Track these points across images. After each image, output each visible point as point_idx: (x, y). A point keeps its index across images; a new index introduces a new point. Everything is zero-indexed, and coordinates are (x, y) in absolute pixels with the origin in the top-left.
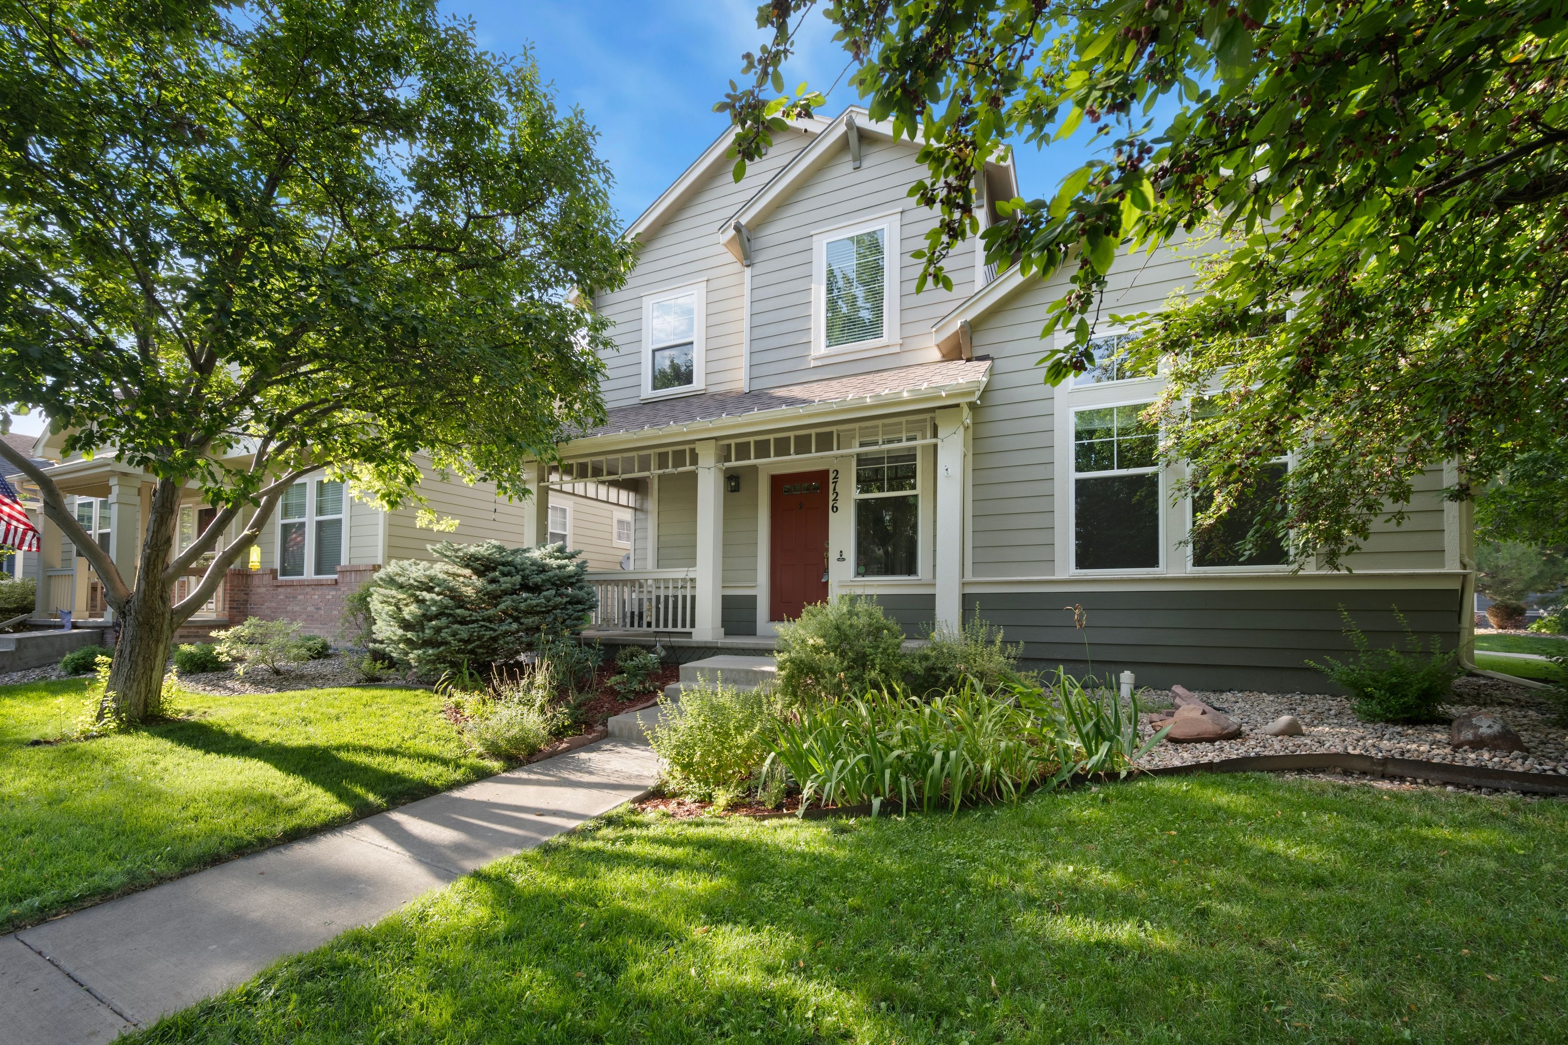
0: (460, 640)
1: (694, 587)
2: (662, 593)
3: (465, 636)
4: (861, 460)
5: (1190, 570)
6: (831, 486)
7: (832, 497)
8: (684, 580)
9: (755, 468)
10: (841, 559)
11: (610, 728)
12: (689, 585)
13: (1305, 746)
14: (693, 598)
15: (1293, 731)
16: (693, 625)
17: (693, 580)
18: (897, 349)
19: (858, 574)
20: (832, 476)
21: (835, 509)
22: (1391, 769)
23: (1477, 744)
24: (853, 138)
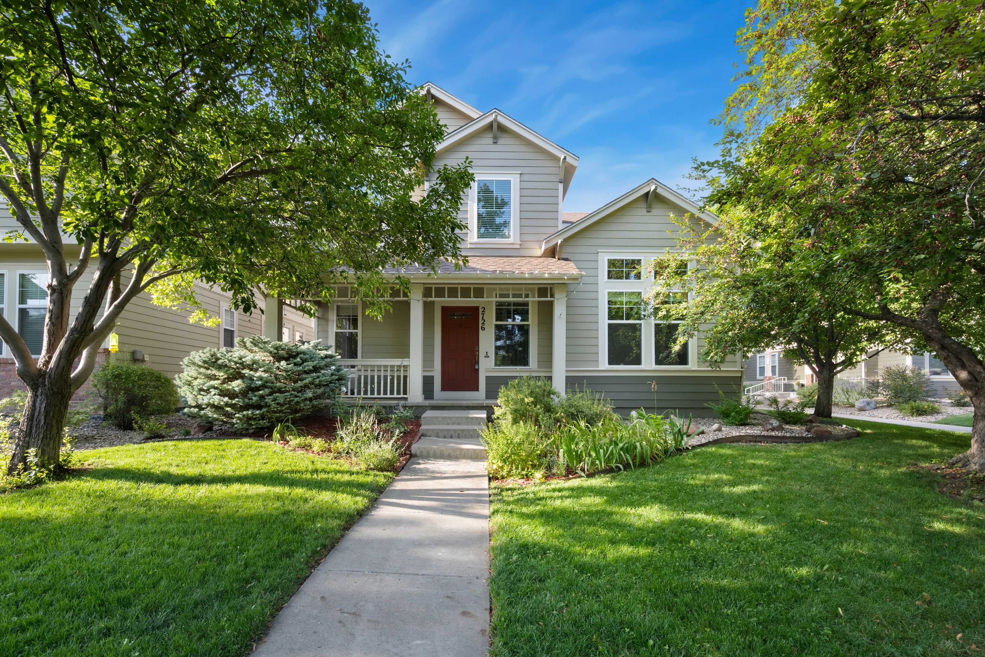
0: (278, 404)
1: (405, 371)
2: (369, 374)
3: (281, 401)
4: (499, 304)
5: (654, 367)
6: (481, 316)
7: (481, 322)
8: (399, 366)
9: (433, 302)
10: (487, 356)
11: (413, 452)
12: (402, 369)
13: (720, 435)
14: (405, 377)
15: (719, 430)
16: (405, 392)
17: (406, 367)
18: (518, 247)
19: (496, 365)
20: (481, 310)
21: (483, 328)
22: (758, 439)
23: (773, 429)
24: (495, 126)
